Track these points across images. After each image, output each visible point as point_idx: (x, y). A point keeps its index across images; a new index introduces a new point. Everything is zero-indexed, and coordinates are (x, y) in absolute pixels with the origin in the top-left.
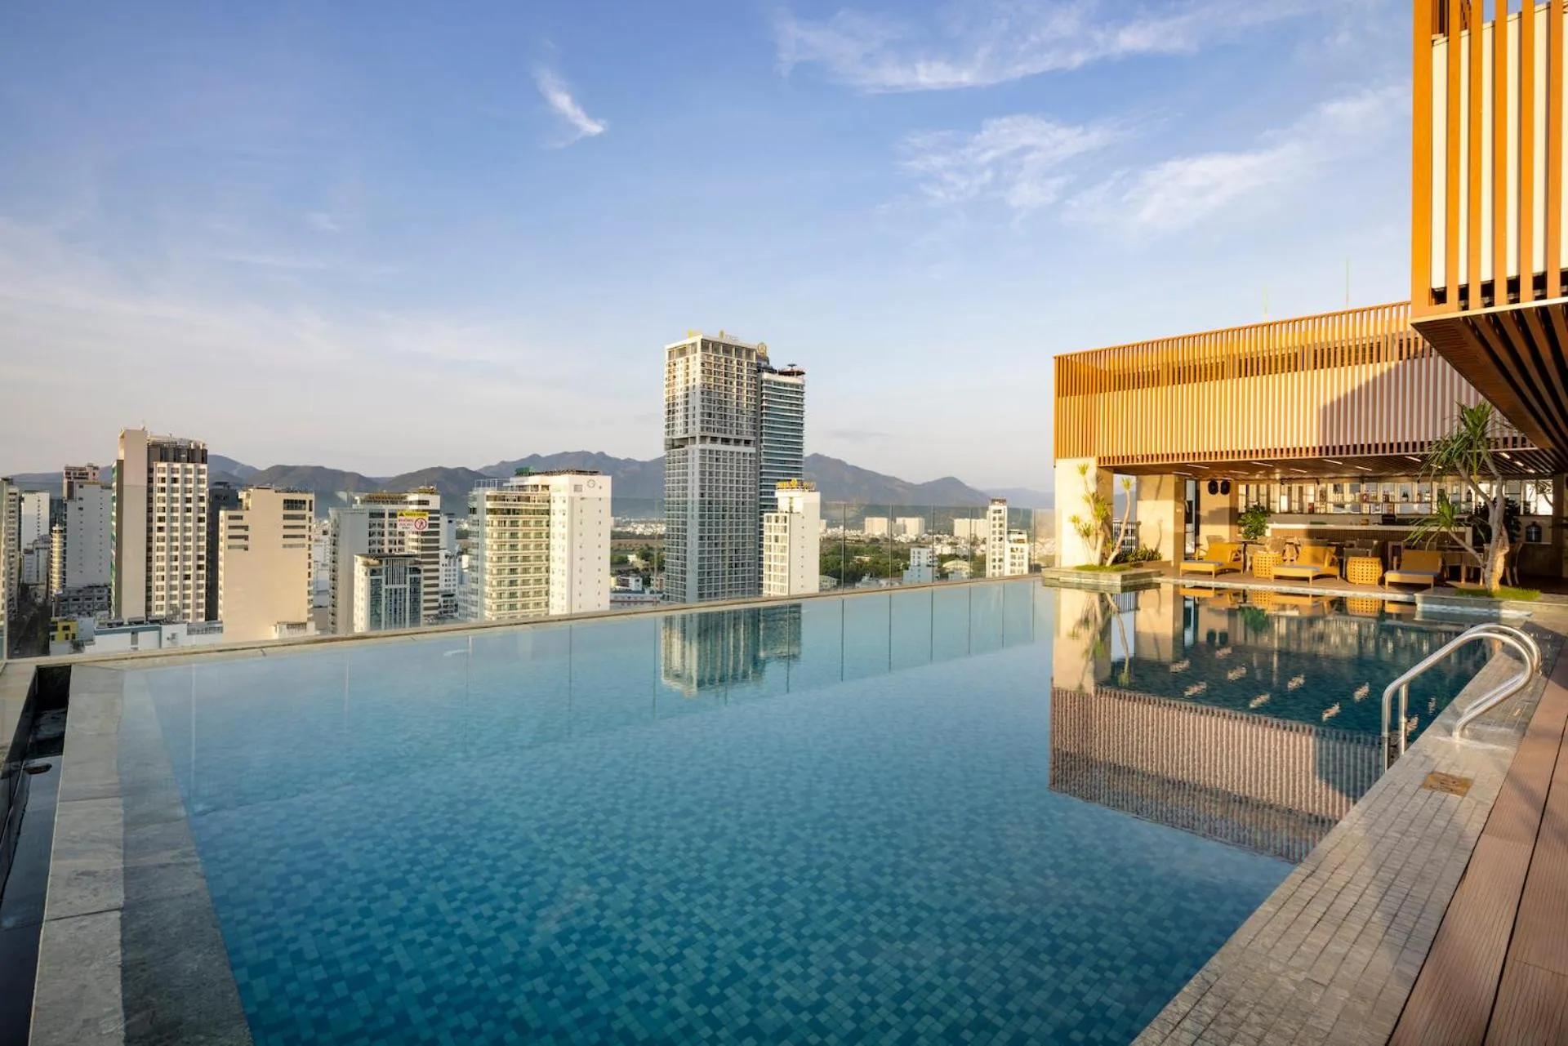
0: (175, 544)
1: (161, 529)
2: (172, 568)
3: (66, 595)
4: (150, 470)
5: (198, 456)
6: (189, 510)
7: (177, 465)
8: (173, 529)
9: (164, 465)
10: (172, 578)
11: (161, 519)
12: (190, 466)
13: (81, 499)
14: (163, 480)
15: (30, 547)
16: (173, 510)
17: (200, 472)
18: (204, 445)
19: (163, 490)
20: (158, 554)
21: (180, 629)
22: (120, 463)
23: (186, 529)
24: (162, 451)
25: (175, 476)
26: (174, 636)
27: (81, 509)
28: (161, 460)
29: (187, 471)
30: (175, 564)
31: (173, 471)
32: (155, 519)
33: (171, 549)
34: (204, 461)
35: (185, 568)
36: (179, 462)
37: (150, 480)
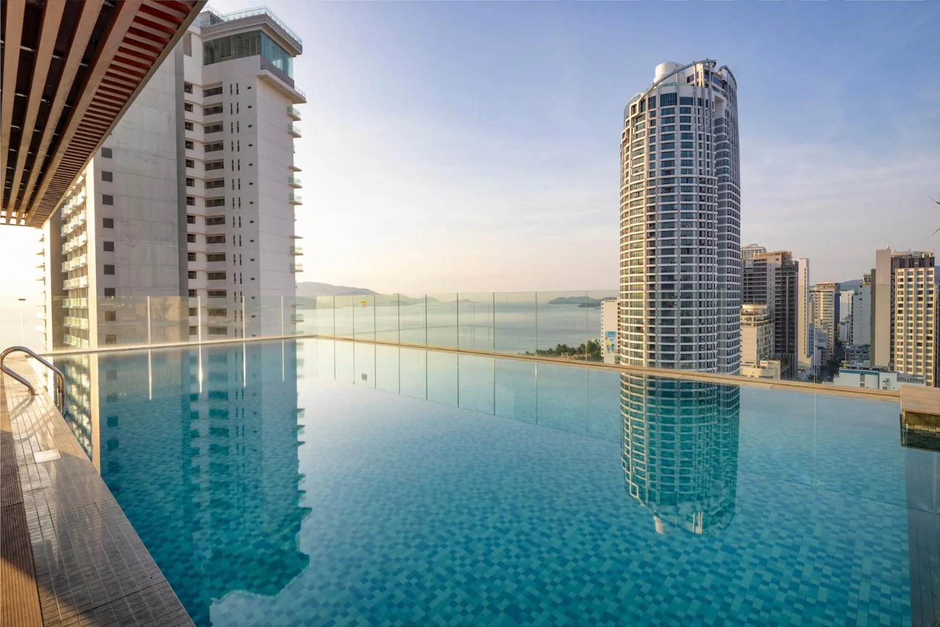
0: (910, 322)
1: (900, 312)
2: (908, 337)
3: (852, 349)
4: (893, 273)
5: (928, 262)
6: (920, 299)
7: (912, 270)
8: (909, 312)
9: (903, 270)
10: (908, 344)
11: (901, 305)
12: (922, 269)
13: (861, 294)
14: (902, 280)
15: (844, 321)
16: (908, 299)
17: (929, 273)
18: (932, 254)
19: (902, 286)
20: (898, 328)
21: (893, 377)
22: (873, 271)
23: (918, 312)
24: (901, 262)
25: (910, 277)
26: (887, 380)
27: (861, 299)
28: (901, 267)
29: (919, 273)
30: (910, 334)
31: (909, 273)
32: (896, 305)
33: (908, 325)
34: (932, 265)
35: (918, 338)
36: (913, 267)
37: (893, 280)
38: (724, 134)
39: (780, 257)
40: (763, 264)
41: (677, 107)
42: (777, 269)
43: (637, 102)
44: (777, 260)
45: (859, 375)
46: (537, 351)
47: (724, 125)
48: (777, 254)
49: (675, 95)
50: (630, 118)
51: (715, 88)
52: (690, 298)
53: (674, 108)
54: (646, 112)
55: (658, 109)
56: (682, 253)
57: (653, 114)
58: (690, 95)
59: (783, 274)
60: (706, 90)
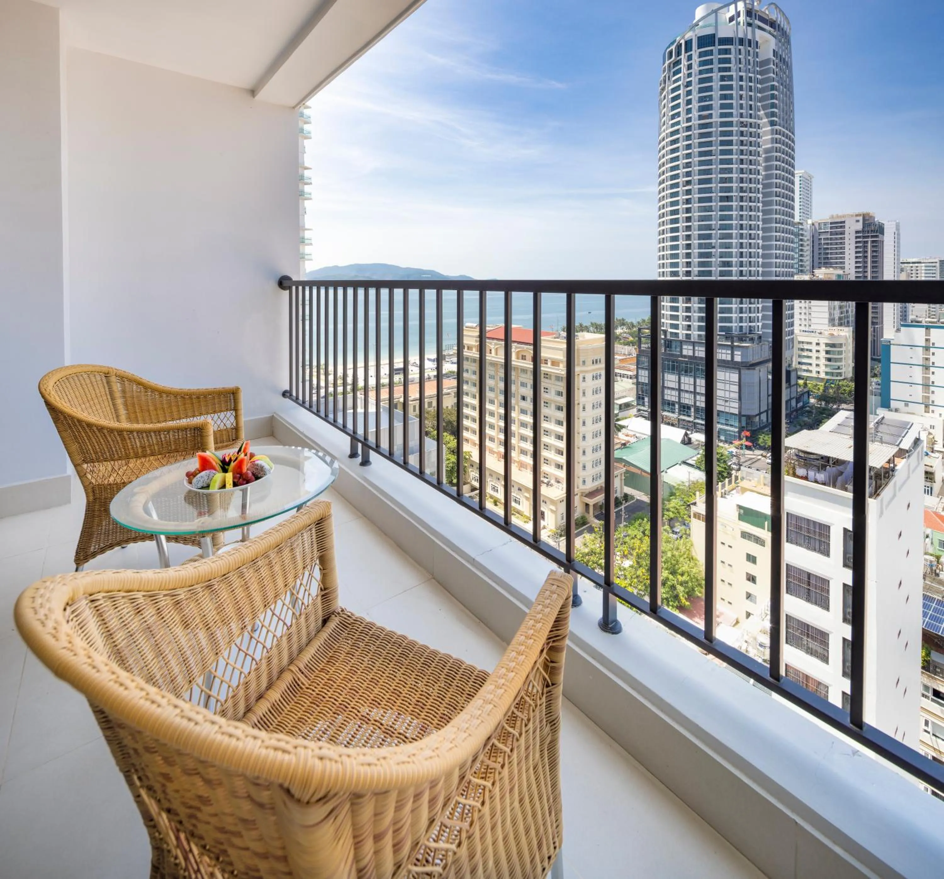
38: (772, 75)
39: (861, 218)
40: (841, 227)
41: (715, 49)
42: (857, 232)
43: (673, 47)
44: (858, 221)
45: (924, 329)
46: (592, 324)
47: (772, 66)
48: (857, 215)
49: (713, 36)
50: (666, 64)
51: (760, 28)
52: (729, 248)
53: (712, 50)
54: (683, 57)
55: (695, 52)
56: (721, 201)
57: (690, 58)
58: (730, 35)
59: (864, 237)
60: (749, 29)
